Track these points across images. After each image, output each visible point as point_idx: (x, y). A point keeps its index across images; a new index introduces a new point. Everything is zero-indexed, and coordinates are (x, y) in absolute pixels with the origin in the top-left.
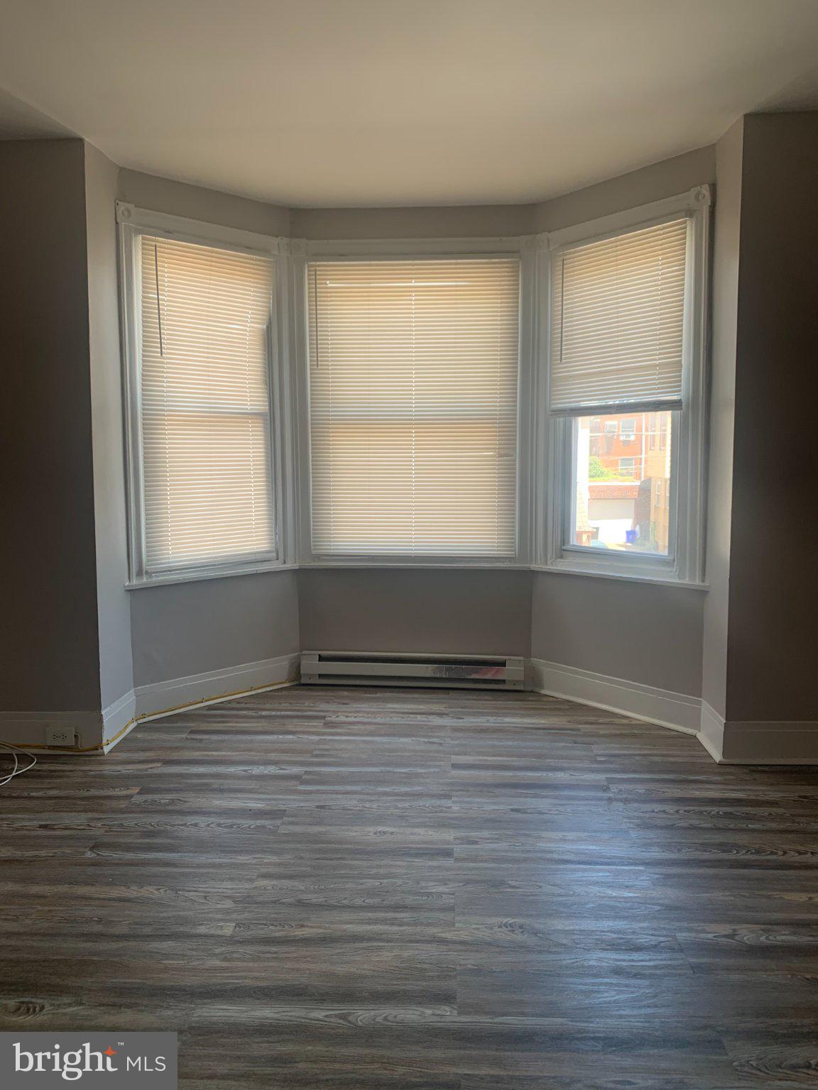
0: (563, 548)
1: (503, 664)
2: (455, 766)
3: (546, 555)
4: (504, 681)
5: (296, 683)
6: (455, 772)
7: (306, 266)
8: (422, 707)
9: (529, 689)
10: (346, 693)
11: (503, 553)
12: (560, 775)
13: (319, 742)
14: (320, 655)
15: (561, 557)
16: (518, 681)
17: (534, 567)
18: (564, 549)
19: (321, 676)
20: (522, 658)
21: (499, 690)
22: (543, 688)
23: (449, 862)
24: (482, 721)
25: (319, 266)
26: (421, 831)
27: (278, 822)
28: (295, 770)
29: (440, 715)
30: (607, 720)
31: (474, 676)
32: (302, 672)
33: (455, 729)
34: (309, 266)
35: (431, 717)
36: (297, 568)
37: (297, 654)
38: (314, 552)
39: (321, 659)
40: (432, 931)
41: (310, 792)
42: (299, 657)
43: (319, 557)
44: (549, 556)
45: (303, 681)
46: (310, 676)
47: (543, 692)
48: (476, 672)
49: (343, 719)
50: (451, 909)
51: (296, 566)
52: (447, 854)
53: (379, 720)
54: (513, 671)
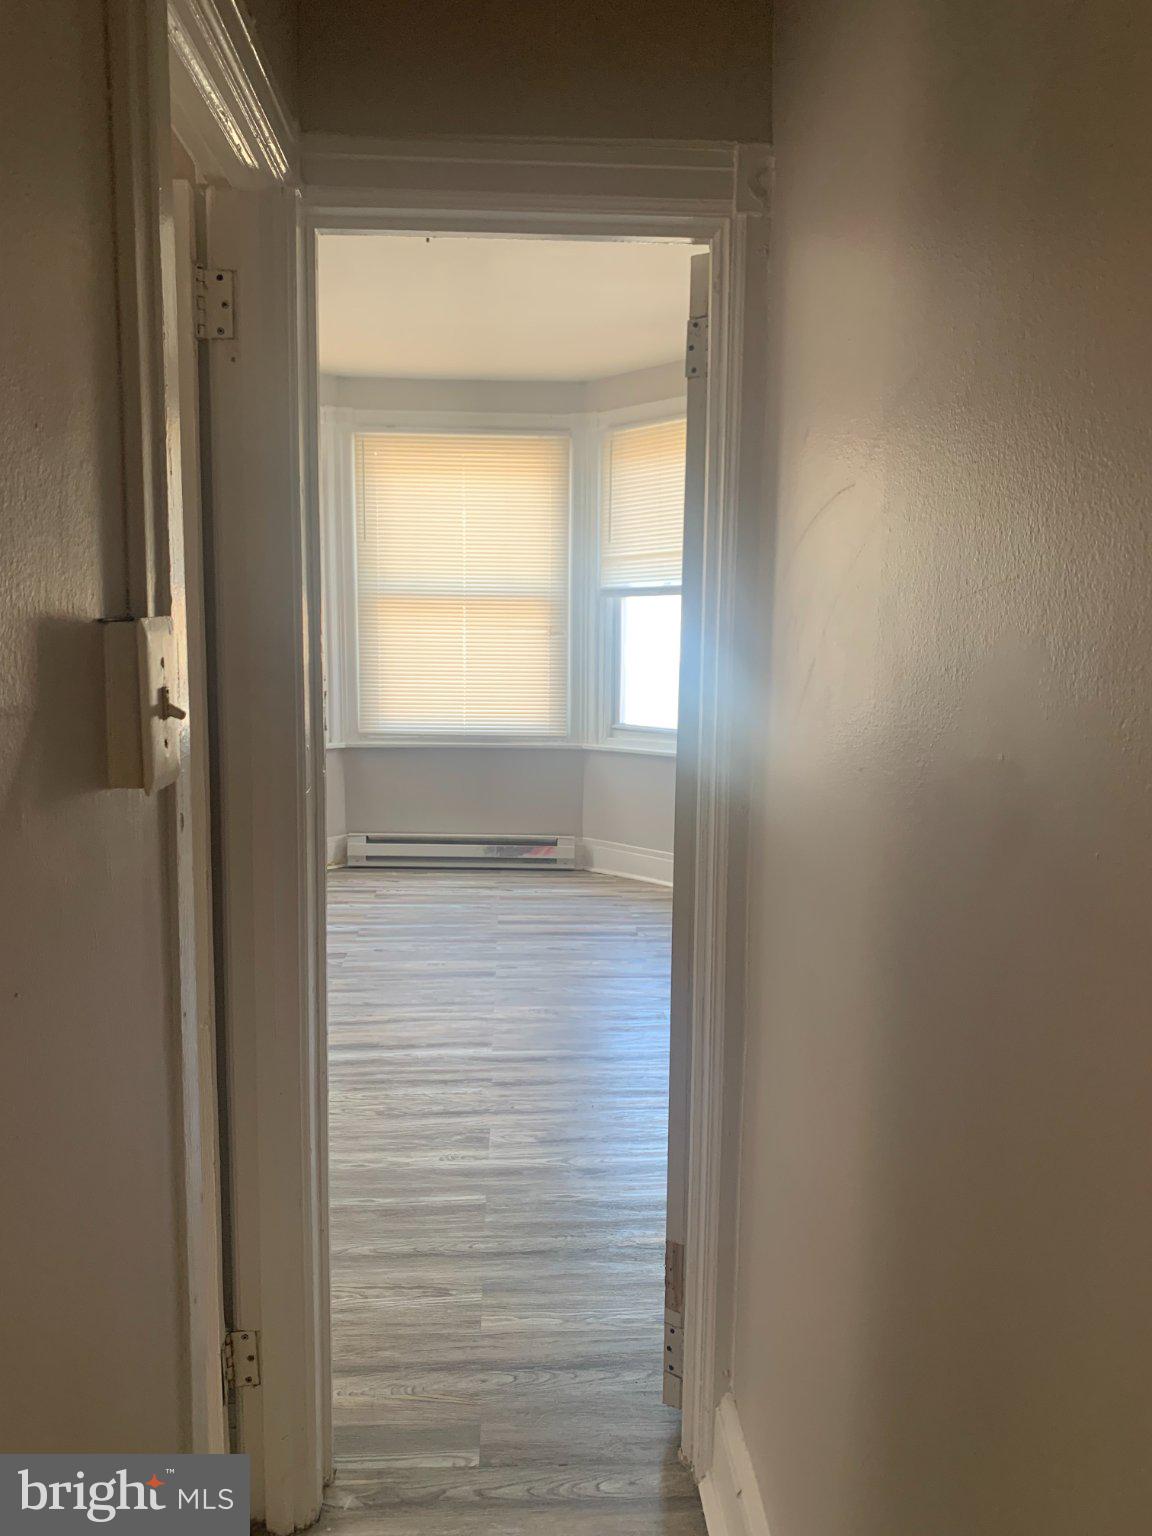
0: (613, 726)
1: (555, 843)
2: (500, 922)
3: (597, 732)
4: (554, 861)
5: (344, 865)
6: (500, 926)
7: (353, 436)
8: (472, 883)
9: (581, 868)
10: (394, 874)
11: (555, 732)
12: (596, 926)
13: (372, 909)
14: (367, 837)
15: (611, 736)
16: (568, 860)
17: (585, 746)
18: (614, 728)
19: (369, 858)
20: (573, 837)
21: (549, 869)
22: (592, 866)
23: (492, 979)
24: (531, 892)
25: (367, 437)
26: (468, 962)
27: (342, 960)
28: (352, 928)
29: (490, 888)
30: (649, 889)
31: (526, 856)
32: (349, 854)
33: (502, 898)
34: (356, 436)
35: (480, 890)
36: (344, 747)
37: (341, 837)
38: (361, 730)
39: (369, 840)
40: (475, 1014)
41: (367, 942)
42: (345, 839)
43: (365, 736)
44: (600, 736)
45: (350, 864)
46: (357, 858)
47: (593, 870)
48: (528, 851)
49: (394, 892)
50: (493, 1003)
51: (343, 745)
52: (491, 974)
53: (429, 893)
54: (564, 851)
